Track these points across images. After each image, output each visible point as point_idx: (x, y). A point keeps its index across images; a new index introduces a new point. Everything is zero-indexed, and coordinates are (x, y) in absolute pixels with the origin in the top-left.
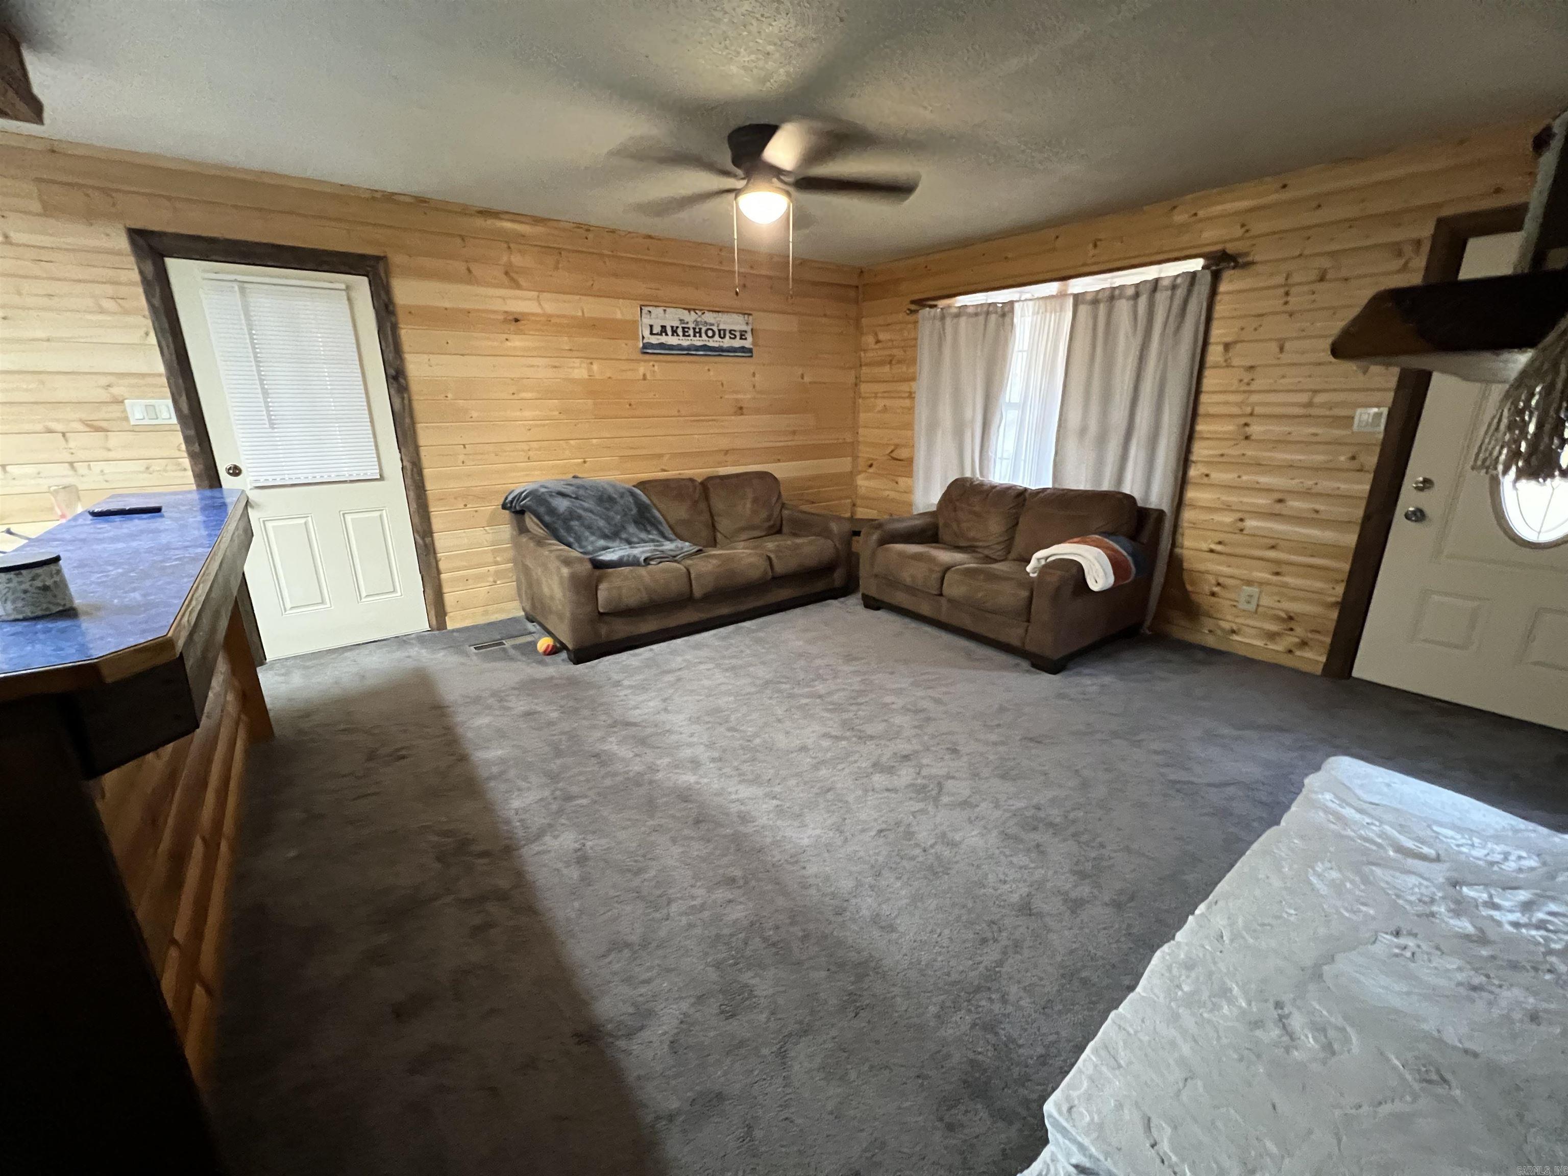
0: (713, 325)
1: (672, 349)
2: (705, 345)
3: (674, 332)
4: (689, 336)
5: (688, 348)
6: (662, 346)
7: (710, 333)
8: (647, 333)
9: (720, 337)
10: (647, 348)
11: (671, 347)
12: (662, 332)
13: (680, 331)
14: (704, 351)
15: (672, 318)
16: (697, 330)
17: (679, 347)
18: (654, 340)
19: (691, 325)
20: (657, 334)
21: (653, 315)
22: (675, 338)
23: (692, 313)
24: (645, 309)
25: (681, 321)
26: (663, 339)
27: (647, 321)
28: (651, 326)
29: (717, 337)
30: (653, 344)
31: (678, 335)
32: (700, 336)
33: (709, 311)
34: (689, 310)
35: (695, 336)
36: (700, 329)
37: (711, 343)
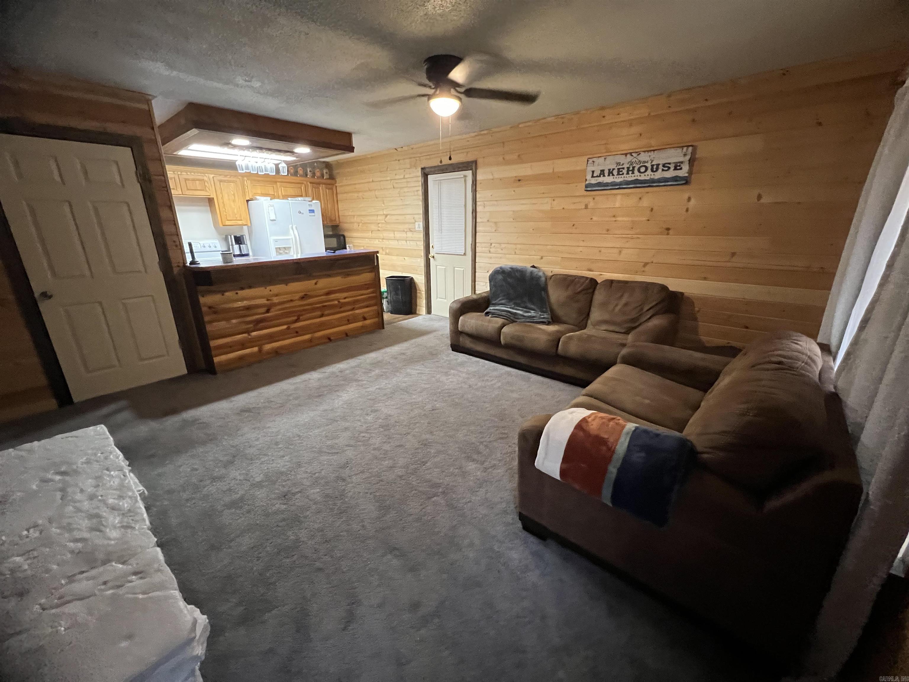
0: (645, 162)
1: (608, 186)
2: (637, 180)
3: (611, 173)
4: (623, 174)
5: (620, 184)
6: (599, 184)
7: (643, 169)
8: (589, 177)
9: (652, 171)
10: (589, 187)
11: (607, 185)
12: (600, 174)
13: (615, 172)
14: (634, 184)
15: (609, 164)
16: (631, 169)
17: (613, 184)
18: (594, 181)
19: (626, 166)
20: (597, 176)
21: (596, 164)
22: (611, 177)
23: (628, 156)
24: (590, 161)
25: (618, 164)
26: (601, 179)
27: (590, 168)
28: (593, 172)
29: (649, 172)
30: (592, 184)
31: (613, 175)
32: (633, 173)
33: (644, 151)
34: (626, 155)
35: (628, 173)
36: (634, 168)
37: (643, 177)
